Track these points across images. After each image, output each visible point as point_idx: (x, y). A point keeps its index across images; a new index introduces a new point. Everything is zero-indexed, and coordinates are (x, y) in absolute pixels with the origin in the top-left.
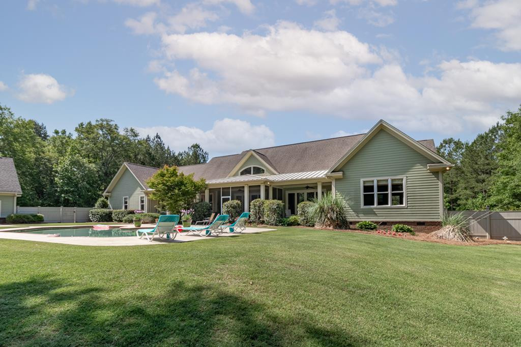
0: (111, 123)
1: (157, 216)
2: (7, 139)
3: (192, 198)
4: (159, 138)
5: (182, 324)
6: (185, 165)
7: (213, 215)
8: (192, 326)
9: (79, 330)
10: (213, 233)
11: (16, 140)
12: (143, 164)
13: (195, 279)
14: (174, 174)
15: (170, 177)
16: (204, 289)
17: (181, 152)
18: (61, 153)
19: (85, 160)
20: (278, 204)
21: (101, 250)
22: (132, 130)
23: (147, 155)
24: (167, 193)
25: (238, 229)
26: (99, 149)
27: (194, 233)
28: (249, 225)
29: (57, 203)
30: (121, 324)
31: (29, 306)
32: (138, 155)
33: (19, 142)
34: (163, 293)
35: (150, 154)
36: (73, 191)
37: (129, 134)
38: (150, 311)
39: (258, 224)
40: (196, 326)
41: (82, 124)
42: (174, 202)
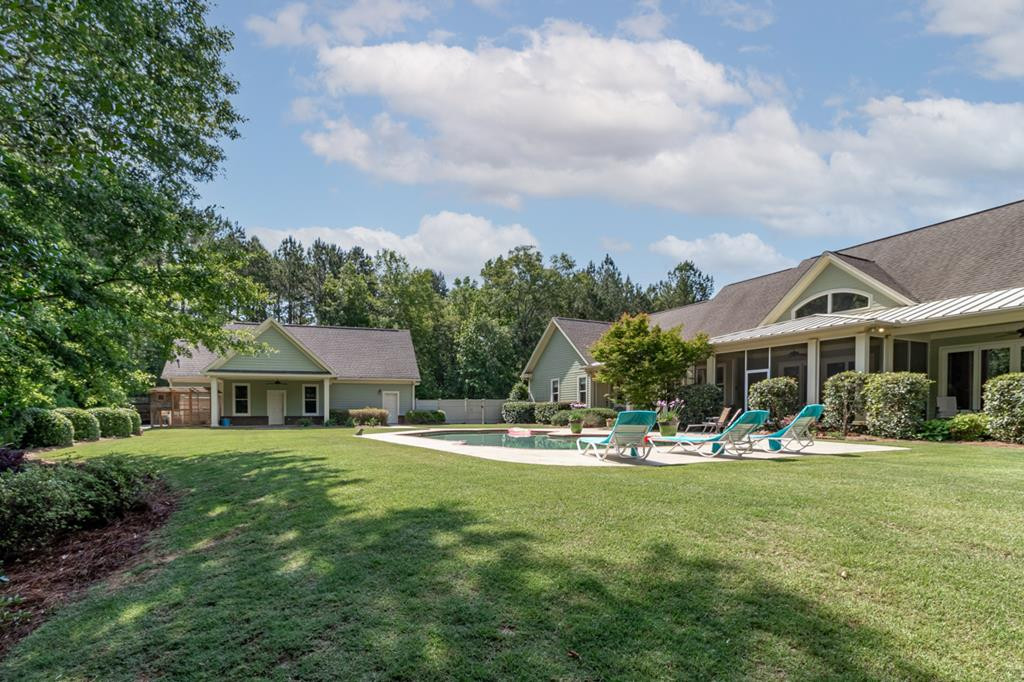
0: (531, 252)
1: (608, 413)
2: (403, 303)
3: (677, 376)
4: (612, 263)
5: (680, 630)
6: (661, 309)
7: (726, 411)
8: (699, 640)
9: (506, 596)
10: (729, 449)
11: (412, 303)
12: (583, 316)
13: (699, 543)
14: (641, 330)
15: (633, 337)
16: (722, 567)
17: (654, 284)
18: (463, 314)
19: (495, 322)
20: (912, 384)
21: (524, 469)
22: (564, 257)
23: (589, 300)
24: (628, 370)
25: (790, 444)
26: (514, 299)
27: (687, 448)
28: (821, 435)
29: (460, 394)
30: (566, 603)
31: (440, 545)
32: (574, 301)
33: (415, 305)
34: (635, 560)
35: (594, 297)
36: (480, 373)
37: (558, 265)
38: (612, 588)
39: (846, 435)
40: (708, 642)
41: (490, 262)
42: (642, 386)
